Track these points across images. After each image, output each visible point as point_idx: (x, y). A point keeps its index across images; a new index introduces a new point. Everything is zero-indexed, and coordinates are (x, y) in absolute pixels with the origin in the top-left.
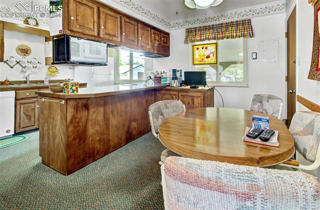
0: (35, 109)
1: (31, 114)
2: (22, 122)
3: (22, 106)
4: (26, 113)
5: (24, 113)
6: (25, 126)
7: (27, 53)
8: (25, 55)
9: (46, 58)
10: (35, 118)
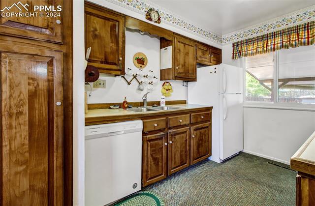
0: (162, 147)
1: (158, 156)
2: (149, 170)
3: (149, 143)
4: (154, 156)
5: (152, 155)
6: (152, 175)
7: (143, 64)
8: (141, 67)
9: (161, 70)
10: (162, 162)
